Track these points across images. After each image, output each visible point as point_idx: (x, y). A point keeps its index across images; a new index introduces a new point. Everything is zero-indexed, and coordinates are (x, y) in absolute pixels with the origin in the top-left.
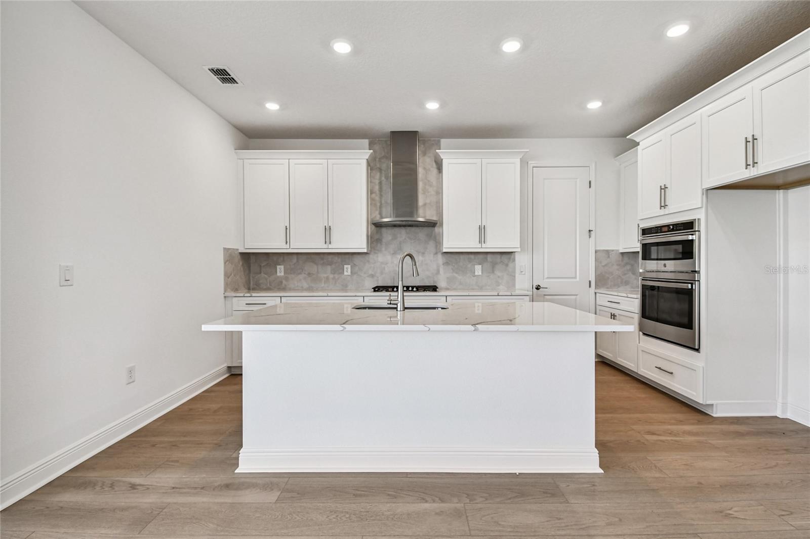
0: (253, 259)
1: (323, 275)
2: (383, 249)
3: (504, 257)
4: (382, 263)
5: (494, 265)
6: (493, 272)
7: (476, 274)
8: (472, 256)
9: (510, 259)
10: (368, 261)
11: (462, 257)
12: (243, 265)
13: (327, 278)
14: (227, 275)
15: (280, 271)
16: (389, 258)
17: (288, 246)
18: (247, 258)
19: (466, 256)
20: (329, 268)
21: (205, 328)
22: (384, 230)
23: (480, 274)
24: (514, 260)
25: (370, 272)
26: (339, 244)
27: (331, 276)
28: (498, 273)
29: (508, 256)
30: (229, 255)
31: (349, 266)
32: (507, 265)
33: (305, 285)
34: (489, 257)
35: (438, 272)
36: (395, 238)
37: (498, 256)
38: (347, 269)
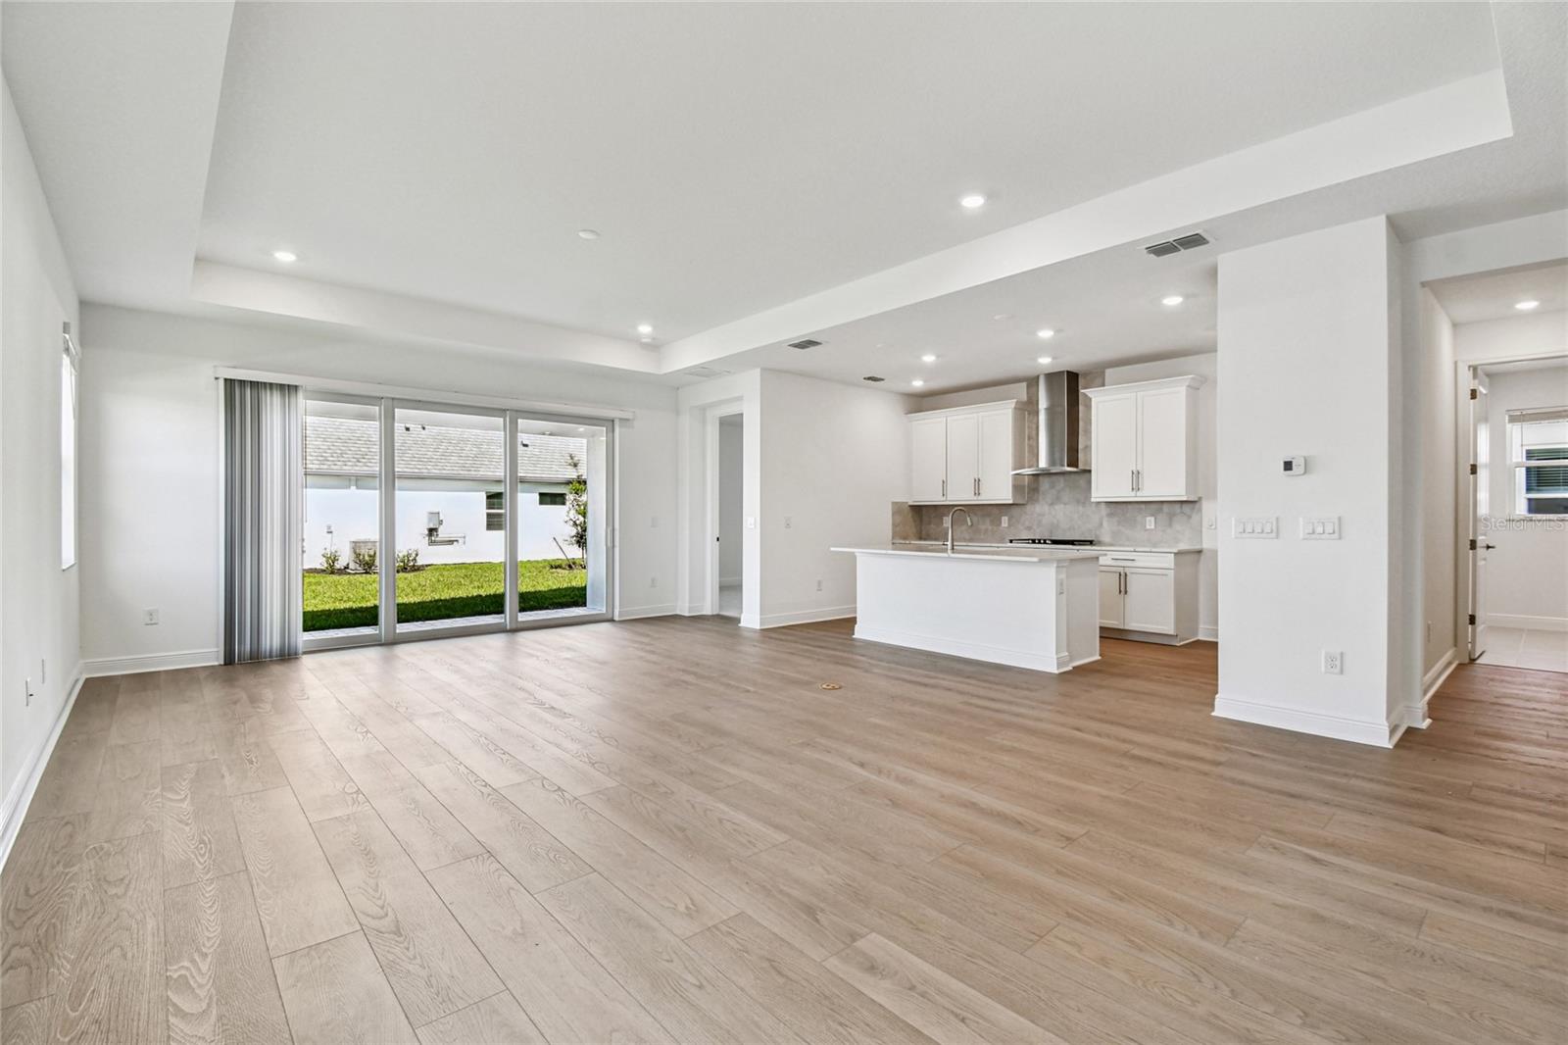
0: (924, 510)
1: (983, 527)
2: (1040, 498)
3: (1186, 508)
4: (1039, 515)
5: (1171, 516)
6: (1170, 525)
7: (1148, 527)
8: (1143, 506)
9: (1193, 509)
10: (1025, 513)
11: (1130, 506)
12: (912, 517)
13: (986, 530)
14: (894, 525)
15: (947, 521)
16: (1046, 508)
17: (944, 498)
18: (918, 510)
19: (1137, 506)
20: (988, 521)
21: (832, 549)
22: (1041, 478)
23: (1153, 527)
24: (1200, 510)
25: (1027, 524)
26: (987, 497)
27: (990, 528)
28: (1177, 527)
29: (1191, 505)
30: (898, 509)
31: (1006, 518)
32: (1190, 517)
33: (967, 537)
34: (1165, 508)
35: (1101, 524)
36: (1052, 487)
37: (1178, 506)
38: (1005, 520)
